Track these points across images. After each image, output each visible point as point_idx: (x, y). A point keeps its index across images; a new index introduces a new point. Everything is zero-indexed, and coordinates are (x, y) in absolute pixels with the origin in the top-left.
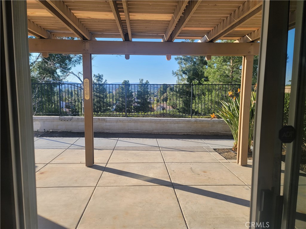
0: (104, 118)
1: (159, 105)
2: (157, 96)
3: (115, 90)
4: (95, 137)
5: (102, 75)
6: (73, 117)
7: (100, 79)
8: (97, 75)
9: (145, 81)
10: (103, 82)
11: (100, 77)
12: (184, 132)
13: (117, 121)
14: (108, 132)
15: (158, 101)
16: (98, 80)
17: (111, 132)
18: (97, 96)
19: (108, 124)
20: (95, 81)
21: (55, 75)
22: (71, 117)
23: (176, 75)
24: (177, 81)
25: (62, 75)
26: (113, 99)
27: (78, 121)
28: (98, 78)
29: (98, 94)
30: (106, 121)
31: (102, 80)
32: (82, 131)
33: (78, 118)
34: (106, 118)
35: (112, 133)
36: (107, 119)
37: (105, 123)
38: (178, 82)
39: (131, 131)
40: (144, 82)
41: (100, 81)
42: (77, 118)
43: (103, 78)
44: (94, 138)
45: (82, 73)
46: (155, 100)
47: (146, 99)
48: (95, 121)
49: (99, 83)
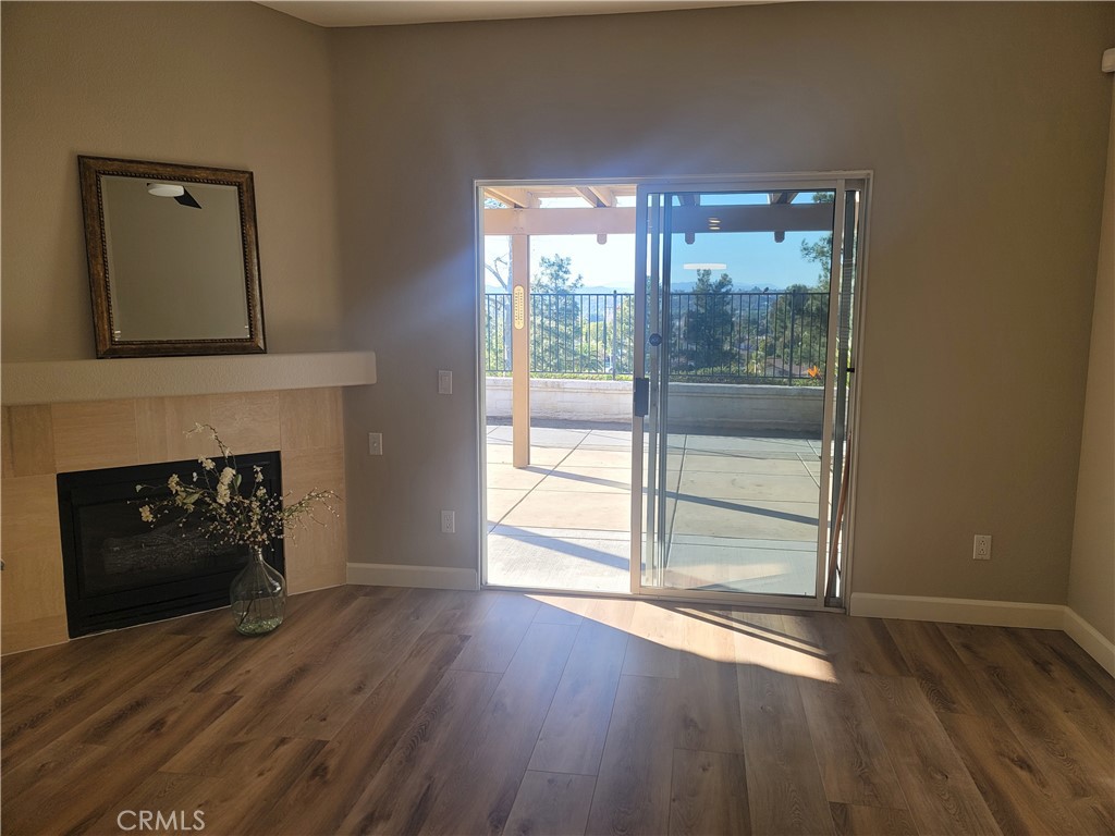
1: (770, 365)
2: (765, 331)
3: (612, 310)
4: (533, 426)
5: (568, 259)
7: (561, 274)
8: (553, 260)
9: (719, 278)
10: (569, 283)
11: (560, 267)
12: (769, 423)
13: (590, 391)
15: (770, 350)
16: (555, 277)
17: (575, 418)
18: (549, 330)
20: (545, 280)
23: (814, 255)
24: (820, 277)
26: (605, 342)
28: (556, 268)
31: (566, 276)
32: (505, 415)
38: (823, 278)
40: (714, 279)
41: (562, 278)
43: (570, 268)
44: (531, 429)
45: (507, 259)
46: (761, 345)
47: (718, 340)
48: (535, 388)
49: (556, 287)
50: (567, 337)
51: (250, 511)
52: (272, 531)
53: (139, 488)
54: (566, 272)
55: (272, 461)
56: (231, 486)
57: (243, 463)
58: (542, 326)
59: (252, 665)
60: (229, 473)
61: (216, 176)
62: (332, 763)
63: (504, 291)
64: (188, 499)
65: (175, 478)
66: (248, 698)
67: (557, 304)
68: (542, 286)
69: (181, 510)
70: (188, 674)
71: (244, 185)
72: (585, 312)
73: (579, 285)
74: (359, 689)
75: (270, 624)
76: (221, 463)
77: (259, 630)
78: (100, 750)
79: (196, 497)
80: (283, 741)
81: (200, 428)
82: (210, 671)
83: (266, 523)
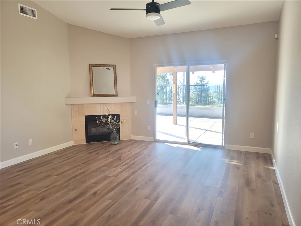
5: (205, 76)
7: (203, 80)
8: (201, 77)
10: (205, 83)
11: (202, 79)
16: (201, 81)
20: (199, 82)
21: (165, 78)
25: (171, 78)
29: (200, 94)
31: (204, 81)
39: (206, 115)
43: (205, 78)
49: (202, 84)
50: (204, 97)
51: (113, 122)
52: (117, 127)
53: (96, 117)
54: (204, 80)
55: (118, 116)
56: (111, 119)
57: (113, 116)
58: (197, 94)
59: (113, 148)
60: (110, 116)
61: (111, 66)
62: (122, 159)
63: (181, 85)
64: (104, 120)
65: (102, 116)
66: (111, 151)
67: (201, 88)
68: (198, 84)
69: (103, 122)
70: (103, 148)
71: (114, 67)
72: (212, 90)
73: (208, 83)
74: (129, 152)
75: (116, 143)
76: (109, 115)
77: (115, 144)
78: (90, 155)
79: (105, 120)
80: (115, 156)
81: (106, 108)
82: (107, 148)
83: (116, 125)
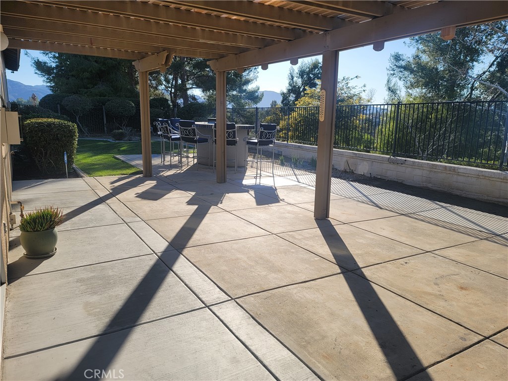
0: (454, 167)
6: (407, 159)
13: (478, 176)
14: (458, 194)
19: (461, 179)
22: (404, 159)
27: (414, 167)
30: (458, 174)
33: (415, 162)
34: (458, 168)
35: (466, 198)
36: (460, 168)
37: (455, 176)
42: (413, 161)
48: (439, 171)
